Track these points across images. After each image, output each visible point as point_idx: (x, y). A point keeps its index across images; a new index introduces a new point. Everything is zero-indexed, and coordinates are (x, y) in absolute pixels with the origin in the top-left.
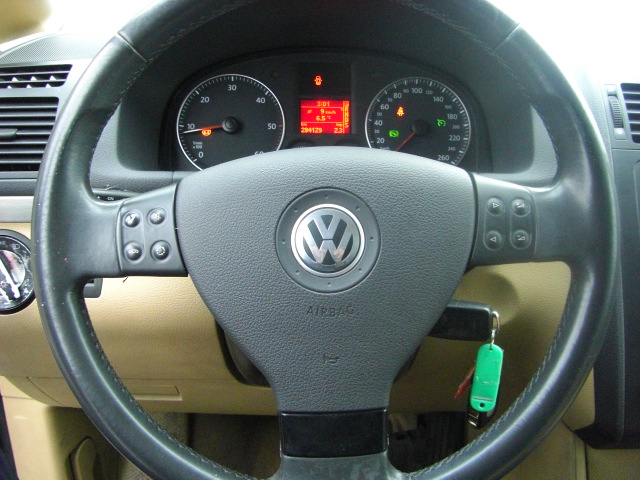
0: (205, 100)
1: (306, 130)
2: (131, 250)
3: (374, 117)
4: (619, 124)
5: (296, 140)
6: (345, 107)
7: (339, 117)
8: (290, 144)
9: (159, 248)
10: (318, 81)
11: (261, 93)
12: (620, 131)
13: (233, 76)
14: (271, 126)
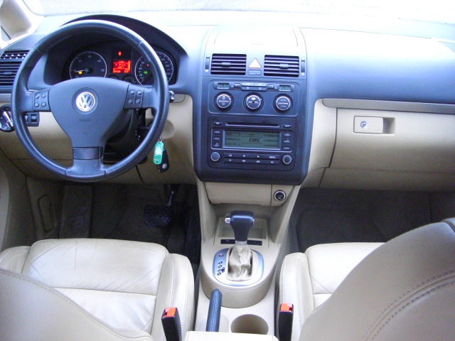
0: (80, 61)
1: (115, 71)
2: (37, 105)
3: (138, 66)
4: (207, 68)
5: (111, 75)
6: (129, 63)
7: (126, 67)
8: (109, 76)
9: (44, 104)
10: (120, 54)
11: (100, 58)
12: (207, 71)
13: (89, 52)
14: (103, 70)
